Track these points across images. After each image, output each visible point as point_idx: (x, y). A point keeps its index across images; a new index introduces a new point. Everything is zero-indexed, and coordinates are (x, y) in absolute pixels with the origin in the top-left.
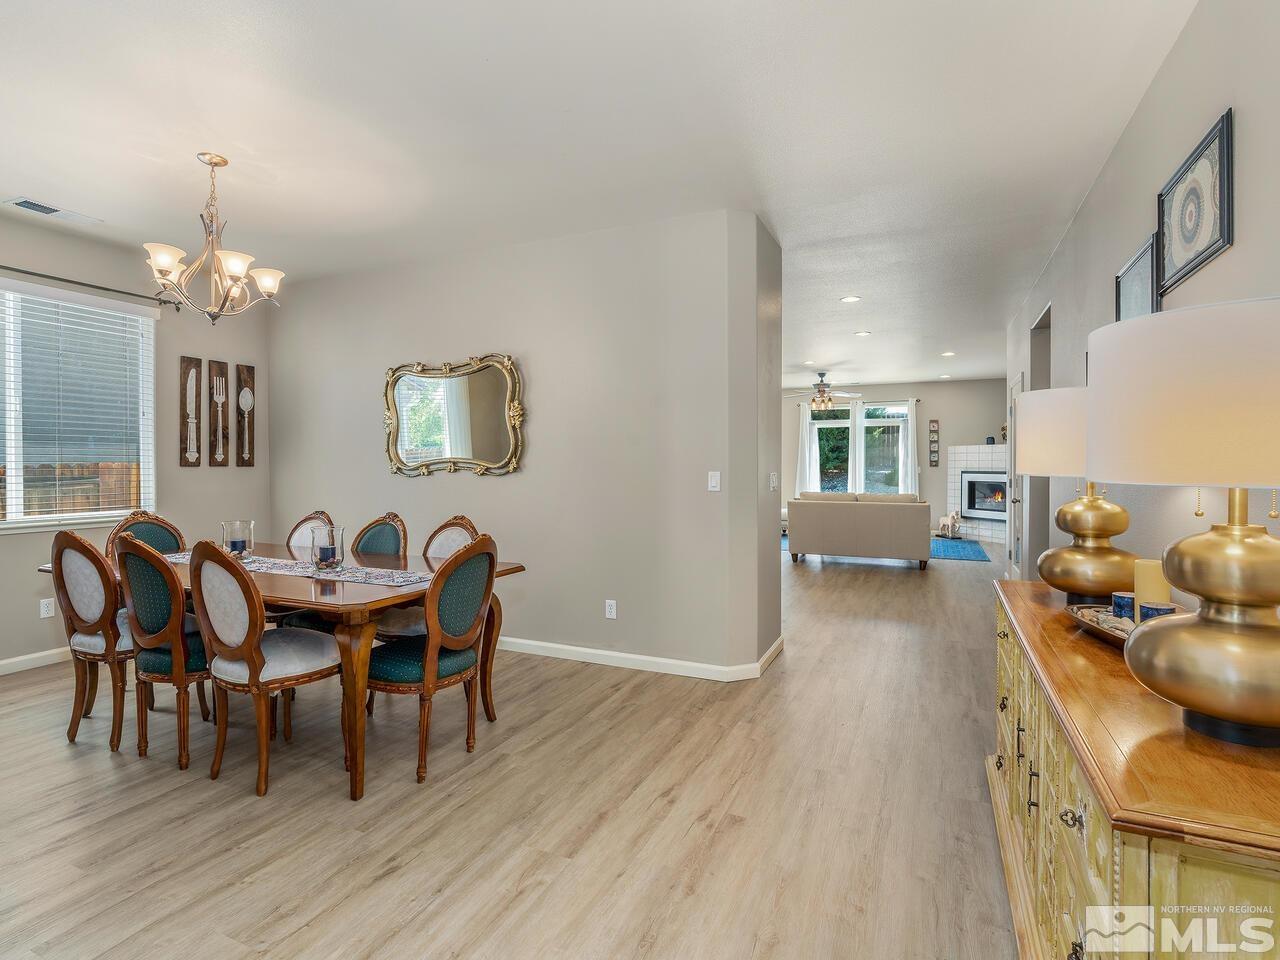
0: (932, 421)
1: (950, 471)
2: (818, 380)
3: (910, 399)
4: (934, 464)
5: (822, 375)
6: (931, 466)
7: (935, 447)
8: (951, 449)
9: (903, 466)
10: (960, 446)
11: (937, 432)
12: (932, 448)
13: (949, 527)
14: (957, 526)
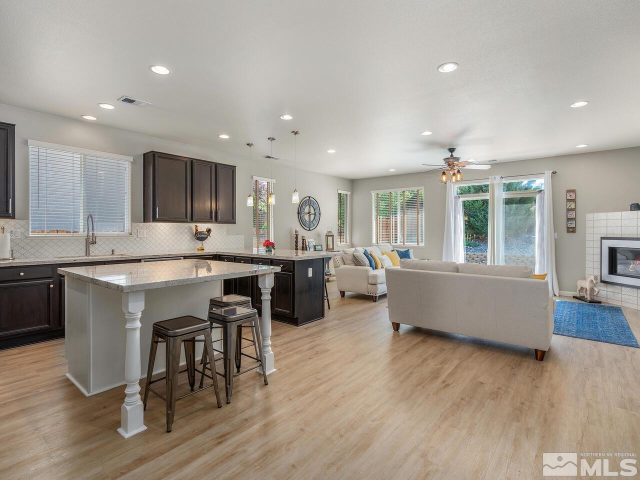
0: (568, 191)
1: (589, 237)
2: (448, 155)
3: (546, 172)
5: (452, 150)
6: (568, 231)
7: (572, 215)
8: (589, 216)
9: (539, 232)
10: (600, 214)
11: (574, 201)
12: (569, 216)
13: (588, 289)
14: (596, 290)
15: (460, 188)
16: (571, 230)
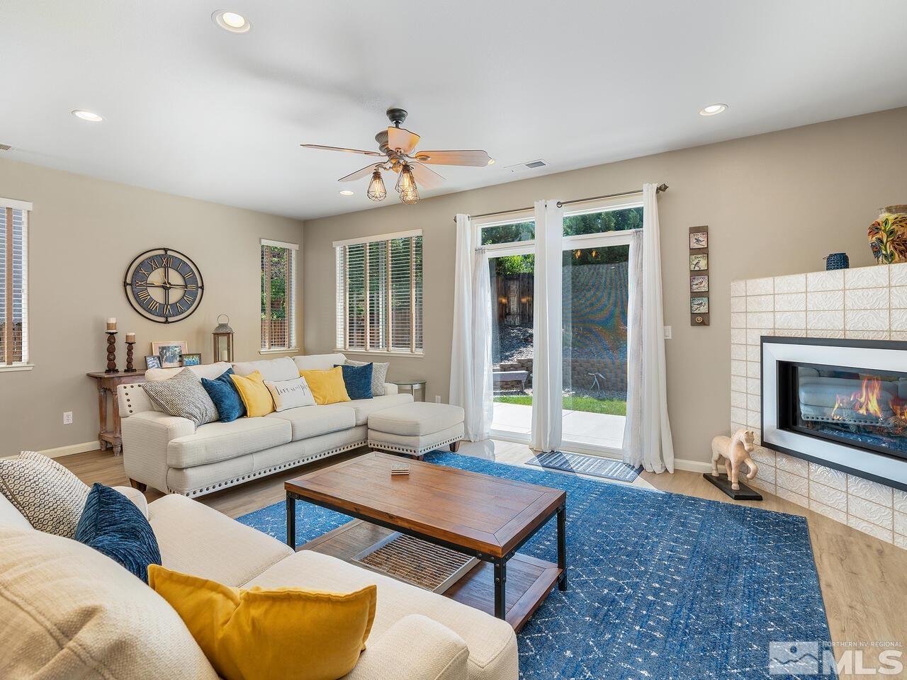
0: (694, 230)
1: (737, 336)
3: (645, 187)
4: (701, 320)
5: (396, 115)
6: (694, 323)
7: (701, 284)
8: (738, 287)
9: (634, 324)
10: (758, 280)
11: (704, 252)
12: (695, 287)
13: (733, 462)
14: (751, 466)
15: (485, 230)
16: (699, 319)
